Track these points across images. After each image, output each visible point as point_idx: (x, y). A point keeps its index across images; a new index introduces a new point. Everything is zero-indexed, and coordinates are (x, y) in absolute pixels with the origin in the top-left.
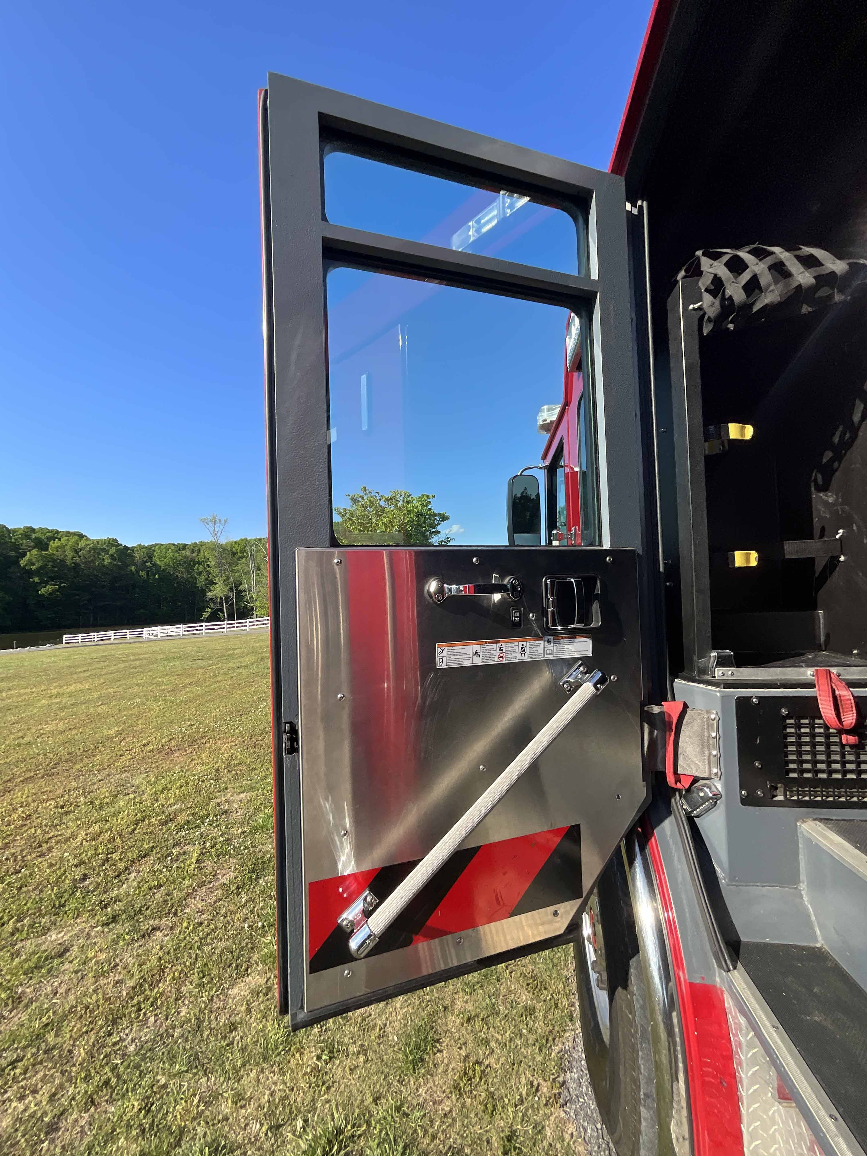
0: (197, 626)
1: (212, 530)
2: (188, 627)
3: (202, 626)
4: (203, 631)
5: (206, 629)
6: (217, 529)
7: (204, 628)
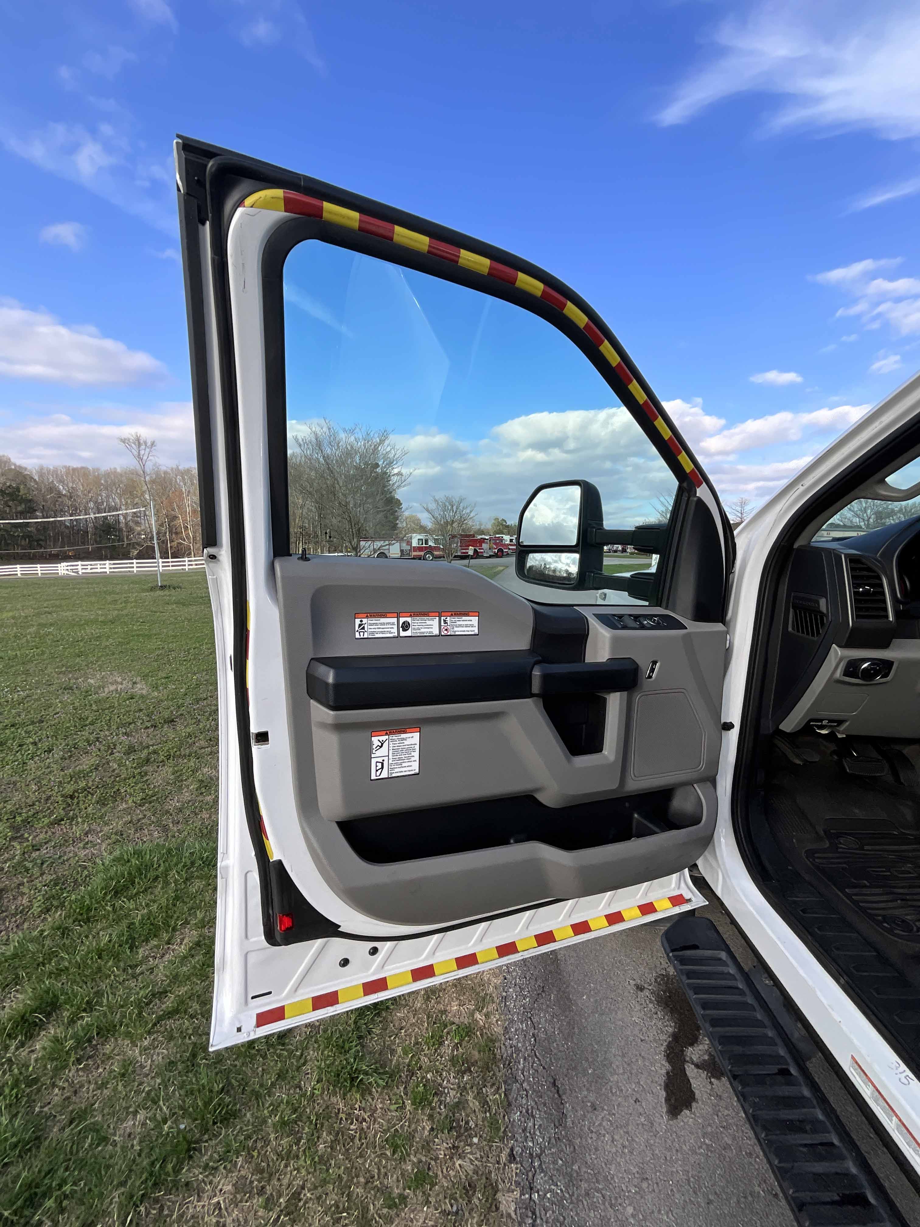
0: (127, 564)
1: (136, 453)
2: (114, 564)
3: (133, 563)
4: (134, 569)
5: (137, 567)
6: (142, 452)
7: (135, 565)
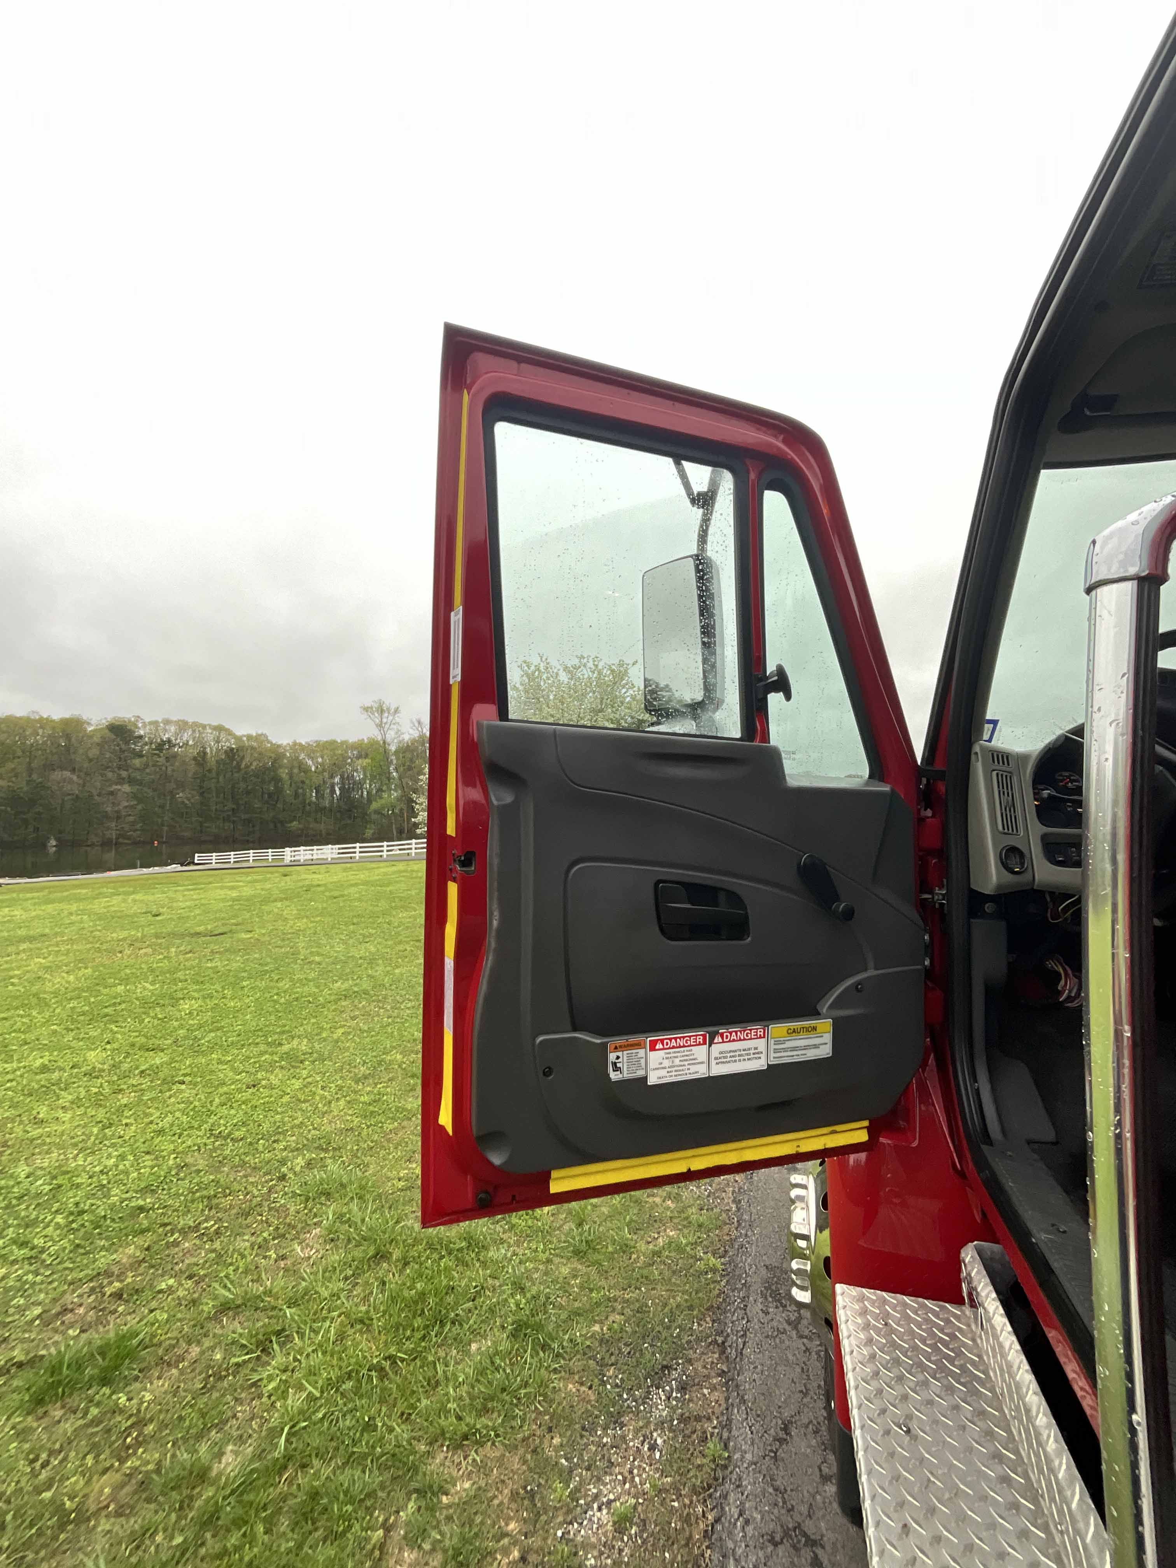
0: (351, 848)
1: (377, 721)
3: (355, 848)
4: (357, 855)
5: (360, 852)
6: (385, 720)
7: (358, 850)
